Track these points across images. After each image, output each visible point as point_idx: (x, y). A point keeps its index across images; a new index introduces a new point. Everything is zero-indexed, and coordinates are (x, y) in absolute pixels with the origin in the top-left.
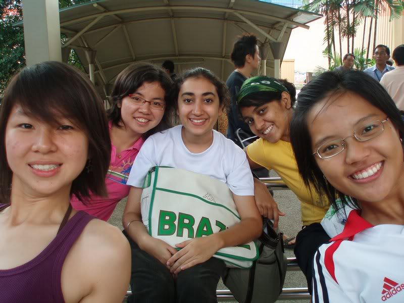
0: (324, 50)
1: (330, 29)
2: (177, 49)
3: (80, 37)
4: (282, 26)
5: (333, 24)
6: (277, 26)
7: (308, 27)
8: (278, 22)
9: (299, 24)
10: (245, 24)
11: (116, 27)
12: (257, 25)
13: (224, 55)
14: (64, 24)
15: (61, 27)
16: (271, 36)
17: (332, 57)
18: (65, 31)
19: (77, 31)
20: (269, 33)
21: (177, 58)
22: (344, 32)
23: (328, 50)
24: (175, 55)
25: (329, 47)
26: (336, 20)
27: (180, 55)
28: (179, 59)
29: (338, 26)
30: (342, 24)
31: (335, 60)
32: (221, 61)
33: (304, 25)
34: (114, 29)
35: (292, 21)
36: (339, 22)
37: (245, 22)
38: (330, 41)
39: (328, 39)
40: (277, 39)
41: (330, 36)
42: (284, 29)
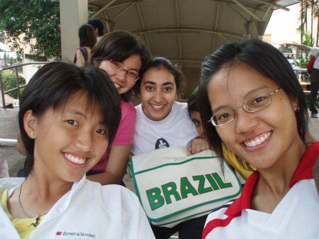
0: (298, 27)
1: (304, 11)
2: (178, 22)
3: (103, 12)
4: (267, 8)
5: (307, 6)
6: (261, 7)
7: (288, 10)
8: (262, 5)
9: (279, 7)
10: (234, 5)
11: (131, 4)
12: (245, 6)
13: (216, 29)
14: (90, 1)
15: (89, 3)
16: (256, 15)
17: (304, 34)
18: (91, 6)
19: (100, 7)
20: (254, 13)
21: (178, 30)
22: (316, 13)
23: (302, 28)
24: (177, 28)
25: (302, 25)
26: (310, 3)
27: (181, 28)
28: (180, 31)
29: (311, 8)
30: (315, 6)
31: (307, 37)
32: (214, 34)
33: (284, 8)
34: (129, 6)
35: (276, 4)
36: (312, 5)
37: (236, 4)
38: (304, 20)
39: (302, 18)
40: (261, 19)
41: (303, 16)
42: (269, 10)
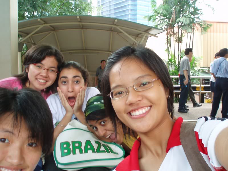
0: (166, 50)
1: (168, 38)
2: (84, 46)
3: (29, 37)
4: (143, 36)
5: (171, 35)
6: (140, 36)
7: (157, 37)
8: (141, 34)
9: (152, 35)
10: (122, 34)
11: (50, 33)
12: (129, 35)
13: (110, 51)
14: (21, 30)
15: (19, 31)
16: (137, 40)
17: (170, 54)
18: (21, 33)
19: (28, 34)
20: (135, 39)
21: (84, 51)
22: (176, 40)
23: (168, 49)
24: (83, 50)
25: (168, 48)
26: (172, 34)
27: (86, 50)
28: (85, 52)
29: (173, 37)
30: (175, 36)
31: (171, 55)
33: (155, 35)
34: (49, 34)
35: (149, 33)
36: (174, 35)
37: (123, 33)
38: (169, 45)
39: (168, 44)
40: (140, 43)
41: (168, 42)
42: (144, 37)
